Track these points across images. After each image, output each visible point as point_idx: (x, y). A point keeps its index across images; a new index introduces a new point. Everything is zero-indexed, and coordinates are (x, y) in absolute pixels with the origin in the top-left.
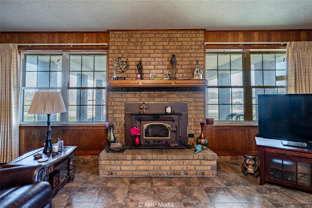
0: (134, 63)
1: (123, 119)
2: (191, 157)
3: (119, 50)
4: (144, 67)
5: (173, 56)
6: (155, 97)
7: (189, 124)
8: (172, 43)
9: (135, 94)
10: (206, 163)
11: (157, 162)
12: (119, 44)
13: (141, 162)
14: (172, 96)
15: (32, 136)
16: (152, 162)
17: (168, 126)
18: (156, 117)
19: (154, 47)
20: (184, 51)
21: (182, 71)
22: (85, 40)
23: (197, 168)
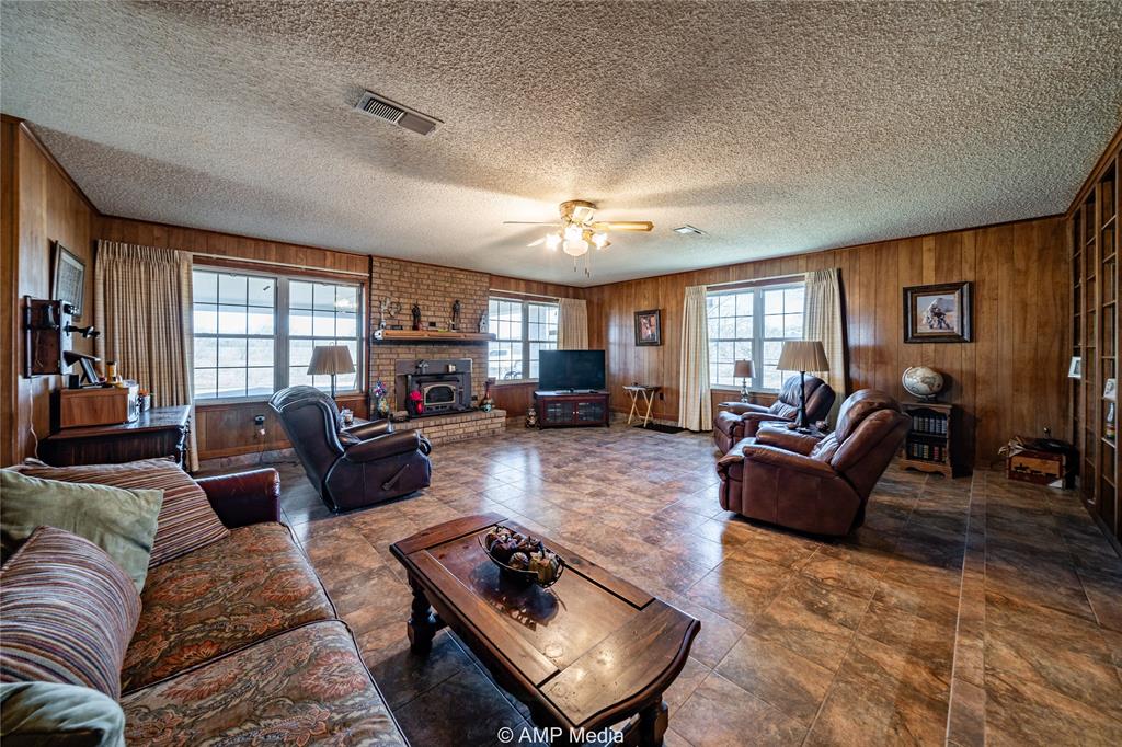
0: (407, 306)
1: (393, 384)
2: (483, 416)
3: (387, 286)
4: (422, 313)
5: (457, 302)
6: (434, 353)
7: (473, 384)
8: (454, 285)
9: (409, 349)
10: (496, 420)
11: (450, 427)
12: (387, 277)
13: (433, 429)
14: (454, 351)
15: (222, 423)
16: (445, 428)
17: (453, 387)
18: (438, 377)
19: (434, 288)
20: (468, 296)
21: (466, 321)
22: (328, 262)
23: (489, 427)
